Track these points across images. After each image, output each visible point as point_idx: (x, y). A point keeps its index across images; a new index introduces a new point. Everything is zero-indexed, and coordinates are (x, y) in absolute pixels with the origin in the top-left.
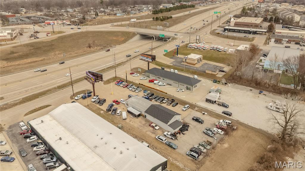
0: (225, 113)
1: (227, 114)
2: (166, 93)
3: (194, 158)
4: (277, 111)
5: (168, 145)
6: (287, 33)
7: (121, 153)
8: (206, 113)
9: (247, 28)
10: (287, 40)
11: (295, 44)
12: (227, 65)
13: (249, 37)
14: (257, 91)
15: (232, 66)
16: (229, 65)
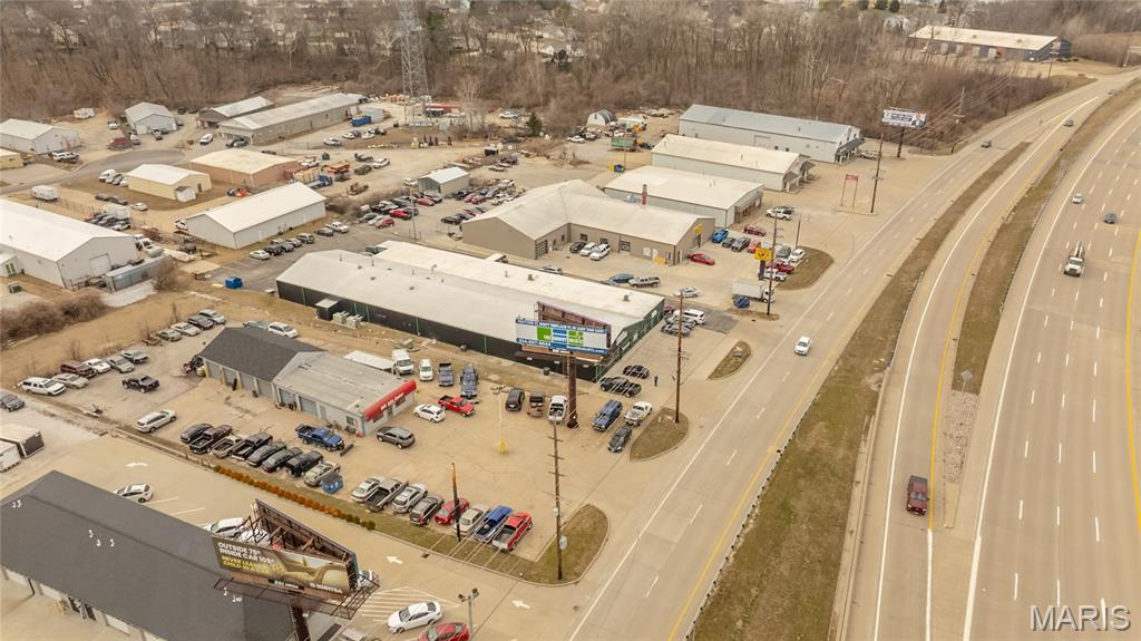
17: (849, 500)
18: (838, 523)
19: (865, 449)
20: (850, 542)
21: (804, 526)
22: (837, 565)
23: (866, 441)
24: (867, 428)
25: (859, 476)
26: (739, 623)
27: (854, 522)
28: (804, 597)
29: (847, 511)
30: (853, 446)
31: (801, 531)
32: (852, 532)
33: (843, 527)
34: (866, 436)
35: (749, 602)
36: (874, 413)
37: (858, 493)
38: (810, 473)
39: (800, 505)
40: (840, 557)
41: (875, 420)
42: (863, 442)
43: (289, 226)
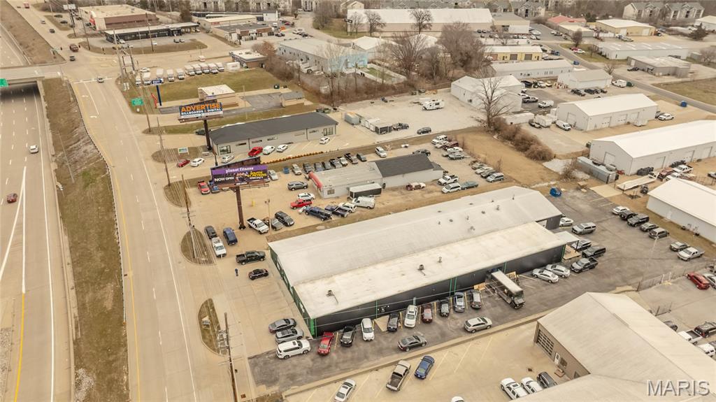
0: (423, 132)
1: (427, 132)
3: (500, 180)
4: (438, 109)
5: (467, 188)
6: (228, 23)
7: (498, 209)
8: (407, 145)
10: (255, 31)
11: (269, 35)
12: (275, 88)
13: (186, 42)
14: (379, 101)
15: (285, 87)
16: (278, 88)
19: (73, 312)
21: (92, 250)
22: (71, 248)
23: (75, 317)
24: (76, 328)
25: (73, 292)
26: (100, 208)
27: (69, 269)
28: (80, 230)
29: (74, 269)
30: (82, 307)
31: (93, 247)
32: (68, 264)
34: (75, 321)
35: (100, 214)
36: (74, 343)
37: (71, 283)
38: (101, 272)
39: (98, 255)
40: (71, 252)
41: (72, 336)
42: (77, 315)
43: (698, 231)
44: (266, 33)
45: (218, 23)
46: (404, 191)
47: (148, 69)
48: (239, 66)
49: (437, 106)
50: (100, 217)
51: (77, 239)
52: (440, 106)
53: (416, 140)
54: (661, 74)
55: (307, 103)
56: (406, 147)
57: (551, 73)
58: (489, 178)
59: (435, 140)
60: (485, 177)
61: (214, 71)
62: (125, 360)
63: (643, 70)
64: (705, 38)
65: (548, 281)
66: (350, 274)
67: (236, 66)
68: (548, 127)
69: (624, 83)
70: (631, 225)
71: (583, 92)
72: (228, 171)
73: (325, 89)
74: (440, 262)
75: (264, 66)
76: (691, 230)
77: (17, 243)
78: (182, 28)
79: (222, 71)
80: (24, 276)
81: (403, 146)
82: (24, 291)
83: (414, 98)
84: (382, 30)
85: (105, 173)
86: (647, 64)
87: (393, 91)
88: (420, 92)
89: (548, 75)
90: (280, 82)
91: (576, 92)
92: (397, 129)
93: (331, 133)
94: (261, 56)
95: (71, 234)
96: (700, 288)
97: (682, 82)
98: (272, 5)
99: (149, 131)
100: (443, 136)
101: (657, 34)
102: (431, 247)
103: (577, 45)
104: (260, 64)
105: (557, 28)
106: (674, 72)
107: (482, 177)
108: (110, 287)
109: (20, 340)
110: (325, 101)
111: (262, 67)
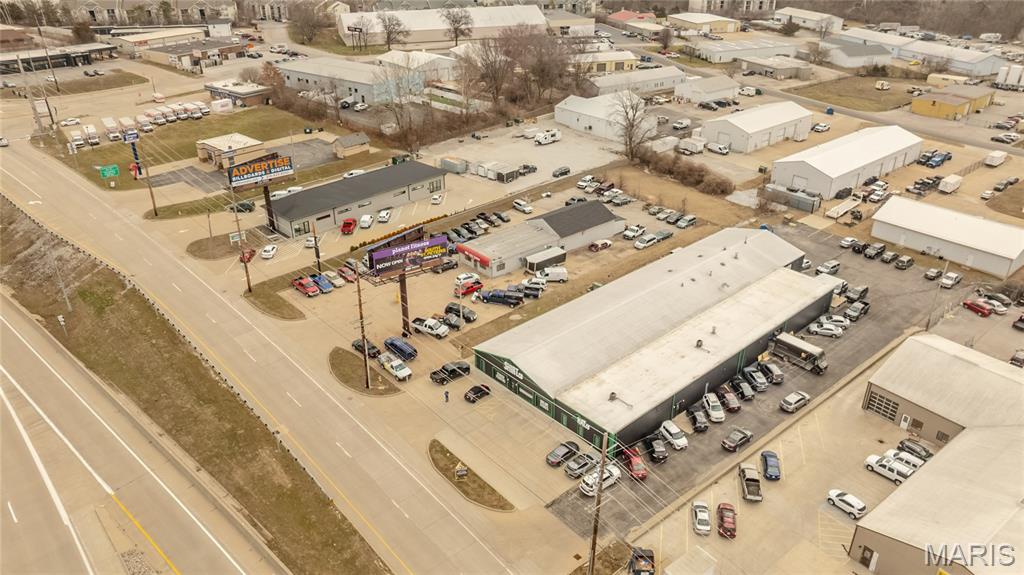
0: (562, 174)
1: (566, 173)
2: (446, 216)
3: (692, 224)
4: (554, 142)
6: (161, 41)
7: (736, 258)
8: (549, 193)
9: (9, 51)
11: (238, 57)
12: (306, 133)
13: (107, 74)
14: (467, 138)
15: (321, 130)
16: (310, 132)
17: (187, 450)
18: (175, 430)
19: (230, 503)
20: (154, 429)
21: (189, 406)
22: (145, 410)
23: (239, 510)
24: (255, 525)
25: (205, 475)
26: (154, 342)
27: (167, 442)
28: (142, 381)
29: (178, 441)
30: (239, 493)
31: (187, 402)
32: (161, 435)
33: (169, 432)
34: (245, 516)
35: (162, 350)
36: (270, 548)
37: (190, 464)
38: (233, 436)
39: (208, 412)
40: (150, 416)
41: (261, 540)
42: (239, 506)
43: (941, 254)
44: (234, 55)
45: (146, 42)
46: (590, 254)
47: (78, 120)
48: (231, 106)
49: (553, 139)
50: (167, 355)
51: (146, 396)
52: (558, 137)
53: (556, 186)
54: (783, 77)
55: (373, 150)
56: (548, 196)
57: (662, 84)
58: (679, 223)
59: (580, 183)
60: (673, 223)
61: (195, 116)
62: (370, 551)
63: (760, 74)
64: (796, 33)
65: (831, 336)
66: (615, 368)
67: (227, 105)
68: (701, 152)
69: (752, 91)
70: (870, 257)
71: (714, 105)
72: (394, 251)
73: (390, 128)
74: (713, 333)
75: (270, 102)
76: (932, 253)
77: (32, 422)
78: (91, 52)
79: (207, 113)
80: (90, 469)
81: (544, 195)
82: (109, 491)
83: (514, 130)
84: (406, 40)
85: (124, 287)
86: (765, 66)
87: (483, 124)
88: (517, 121)
89: (659, 88)
90: (310, 123)
91: (704, 106)
92: (523, 174)
93: (438, 188)
94: (261, 88)
95: (130, 390)
96: (984, 315)
97: (810, 86)
98: (208, 12)
99: (155, 214)
100: (589, 177)
101: (744, 30)
102: (690, 317)
103: (665, 47)
104: (264, 99)
105: (625, 27)
106: (796, 75)
107: (669, 223)
108: (265, 453)
109: (166, 564)
110: (397, 144)
111: (268, 103)
